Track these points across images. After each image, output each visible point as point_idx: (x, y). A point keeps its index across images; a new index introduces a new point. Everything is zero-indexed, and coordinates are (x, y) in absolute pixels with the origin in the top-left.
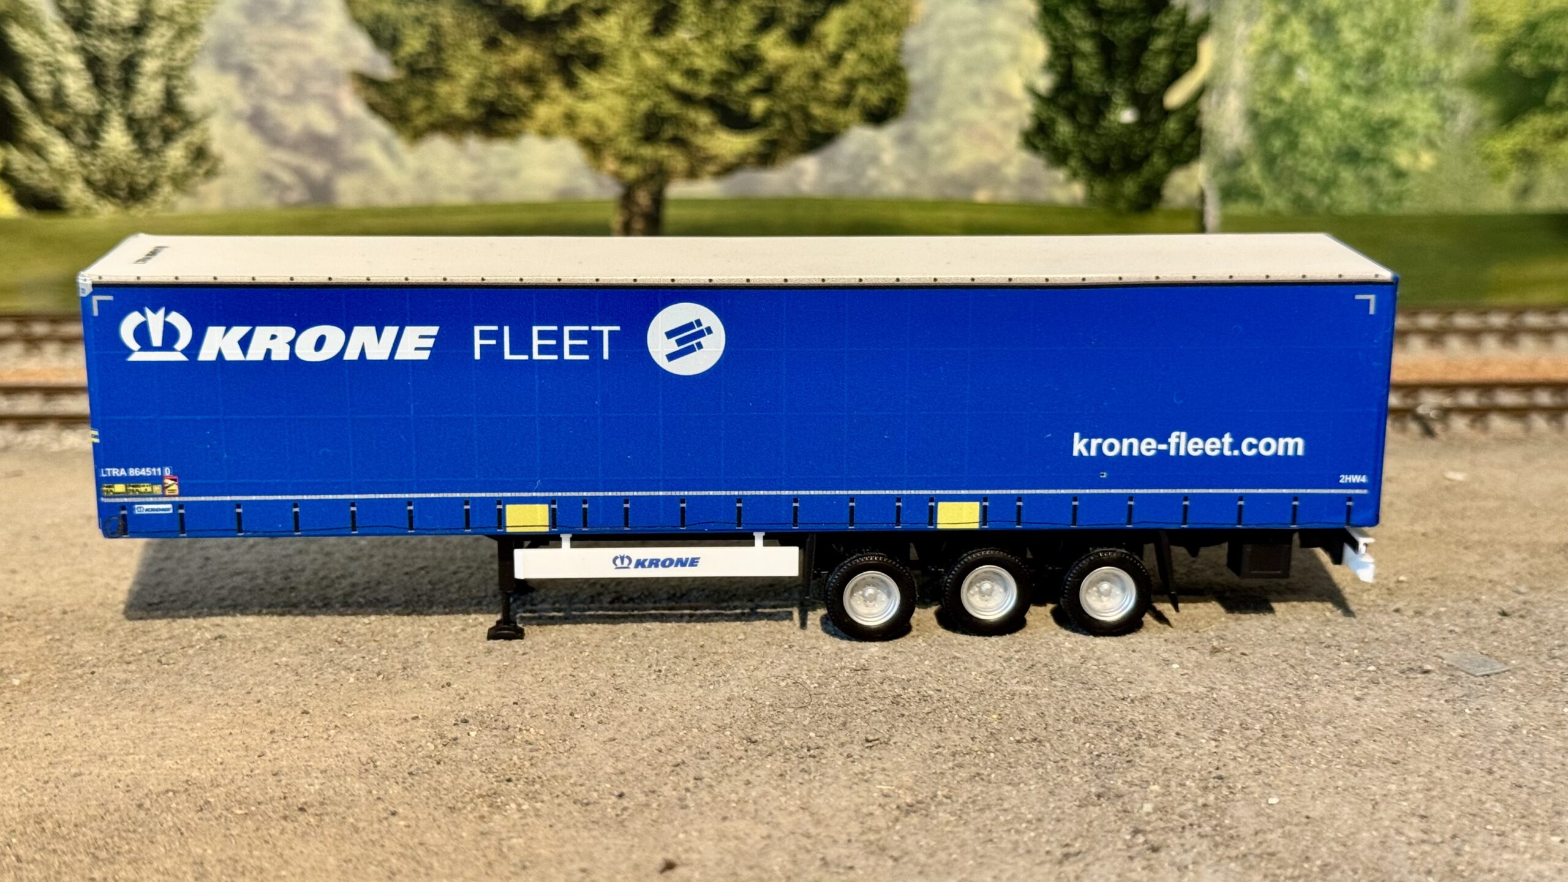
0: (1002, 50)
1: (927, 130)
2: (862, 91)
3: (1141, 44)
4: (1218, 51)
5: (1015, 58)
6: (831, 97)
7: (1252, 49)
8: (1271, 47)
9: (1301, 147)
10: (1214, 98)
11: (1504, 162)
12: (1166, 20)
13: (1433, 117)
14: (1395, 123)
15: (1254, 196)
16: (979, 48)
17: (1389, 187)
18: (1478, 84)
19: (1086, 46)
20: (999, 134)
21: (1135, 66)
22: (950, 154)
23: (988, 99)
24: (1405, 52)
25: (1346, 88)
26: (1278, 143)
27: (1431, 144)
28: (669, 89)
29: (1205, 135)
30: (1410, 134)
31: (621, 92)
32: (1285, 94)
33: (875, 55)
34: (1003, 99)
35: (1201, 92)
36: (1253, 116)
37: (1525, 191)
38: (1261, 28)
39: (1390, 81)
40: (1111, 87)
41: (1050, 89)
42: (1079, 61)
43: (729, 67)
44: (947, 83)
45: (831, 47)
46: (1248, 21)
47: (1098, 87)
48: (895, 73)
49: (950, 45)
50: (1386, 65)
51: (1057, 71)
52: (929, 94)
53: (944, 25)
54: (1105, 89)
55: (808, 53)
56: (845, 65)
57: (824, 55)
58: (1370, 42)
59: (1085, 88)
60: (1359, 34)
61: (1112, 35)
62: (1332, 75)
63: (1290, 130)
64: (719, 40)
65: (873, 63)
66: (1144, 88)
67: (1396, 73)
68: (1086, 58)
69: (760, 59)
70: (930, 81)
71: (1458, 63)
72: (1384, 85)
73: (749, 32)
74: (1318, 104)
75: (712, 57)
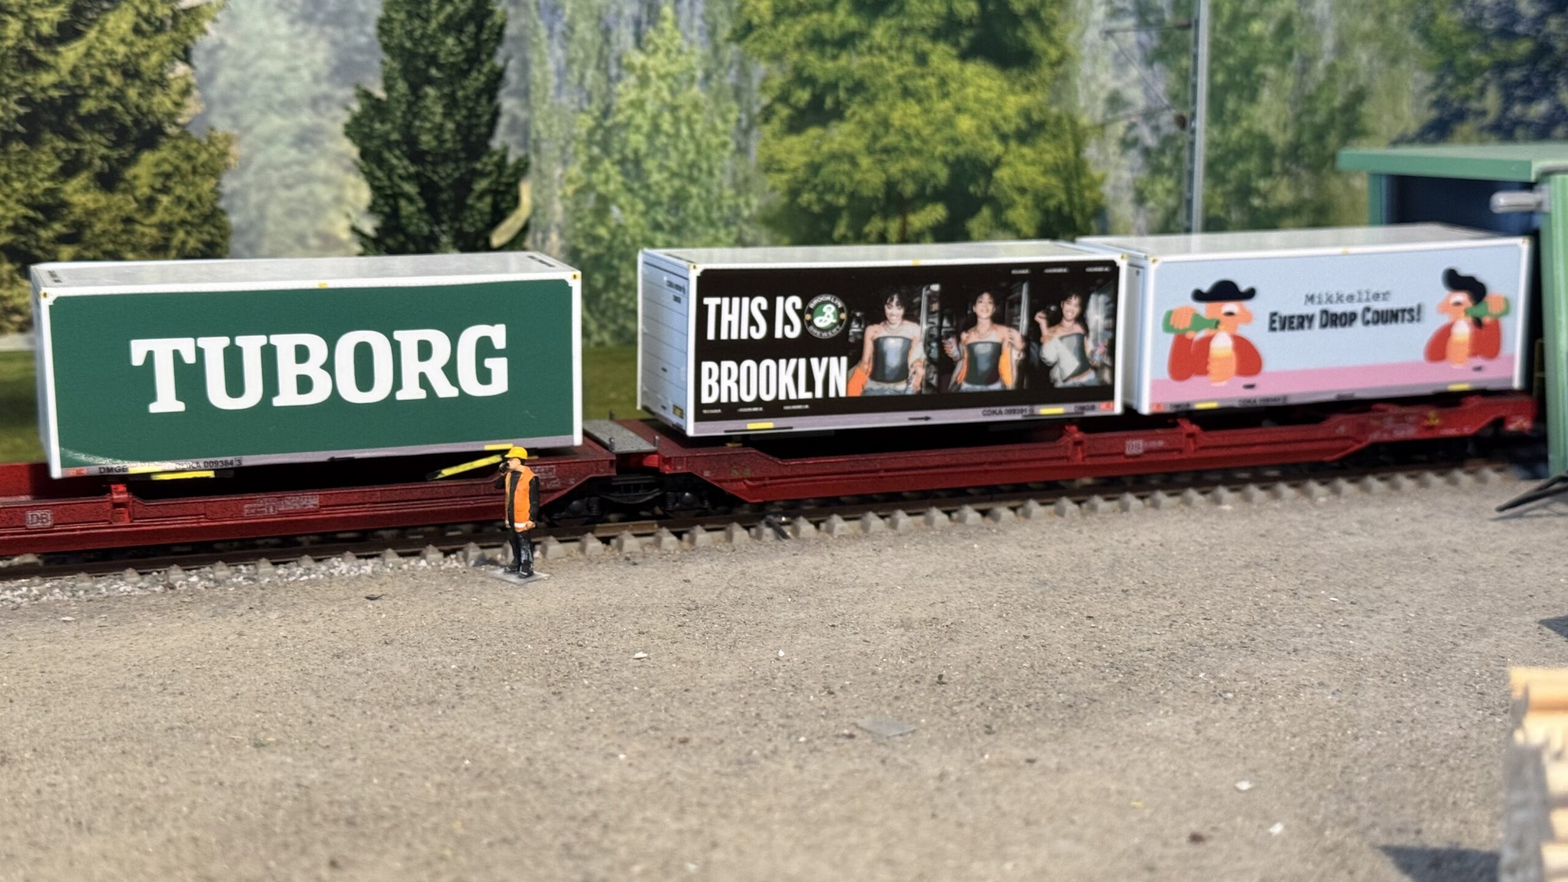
0: (325, 194)
2: (181, 235)
3: (463, 186)
4: (537, 191)
5: (339, 200)
6: (147, 240)
7: (570, 189)
8: (586, 188)
9: (623, 280)
10: (539, 236)
12: (486, 163)
16: (301, 191)
18: (771, 219)
19: (410, 188)
21: (460, 206)
23: (313, 242)
24: (709, 191)
26: (600, 279)
32: (602, 232)
33: (192, 197)
35: (525, 229)
38: (575, 170)
39: (697, 219)
40: (436, 229)
41: (377, 229)
42: (403, 203)
43: (31, 213)
44: (270, 226)
45: (144, 191)
46: (565, 163)
47: (426, 229)
48: (213, 217)
49: (271, 188)
50: (692, 204)
51: (381, 212)
52: (251, 237)
53: (262, 169)
54: (432, 232)
55: (118, 198)
56: (160, 209)
57: (136, 200)
58: (677, 183)
59: (412, 229)
60: (666, 175)
61: (436, 178)
62: (645, 214)
63: (611, 267)
64: (18, 185)
65: (191, 206)
66: (468, 228)
67: (702, 211)
68: (410, 200)
69: (65, 204)
70: (251, 225)
71: (755, 202)
72: (692, 223)
73: (52, 177)
74: (634, 241)
75: (11, 204)
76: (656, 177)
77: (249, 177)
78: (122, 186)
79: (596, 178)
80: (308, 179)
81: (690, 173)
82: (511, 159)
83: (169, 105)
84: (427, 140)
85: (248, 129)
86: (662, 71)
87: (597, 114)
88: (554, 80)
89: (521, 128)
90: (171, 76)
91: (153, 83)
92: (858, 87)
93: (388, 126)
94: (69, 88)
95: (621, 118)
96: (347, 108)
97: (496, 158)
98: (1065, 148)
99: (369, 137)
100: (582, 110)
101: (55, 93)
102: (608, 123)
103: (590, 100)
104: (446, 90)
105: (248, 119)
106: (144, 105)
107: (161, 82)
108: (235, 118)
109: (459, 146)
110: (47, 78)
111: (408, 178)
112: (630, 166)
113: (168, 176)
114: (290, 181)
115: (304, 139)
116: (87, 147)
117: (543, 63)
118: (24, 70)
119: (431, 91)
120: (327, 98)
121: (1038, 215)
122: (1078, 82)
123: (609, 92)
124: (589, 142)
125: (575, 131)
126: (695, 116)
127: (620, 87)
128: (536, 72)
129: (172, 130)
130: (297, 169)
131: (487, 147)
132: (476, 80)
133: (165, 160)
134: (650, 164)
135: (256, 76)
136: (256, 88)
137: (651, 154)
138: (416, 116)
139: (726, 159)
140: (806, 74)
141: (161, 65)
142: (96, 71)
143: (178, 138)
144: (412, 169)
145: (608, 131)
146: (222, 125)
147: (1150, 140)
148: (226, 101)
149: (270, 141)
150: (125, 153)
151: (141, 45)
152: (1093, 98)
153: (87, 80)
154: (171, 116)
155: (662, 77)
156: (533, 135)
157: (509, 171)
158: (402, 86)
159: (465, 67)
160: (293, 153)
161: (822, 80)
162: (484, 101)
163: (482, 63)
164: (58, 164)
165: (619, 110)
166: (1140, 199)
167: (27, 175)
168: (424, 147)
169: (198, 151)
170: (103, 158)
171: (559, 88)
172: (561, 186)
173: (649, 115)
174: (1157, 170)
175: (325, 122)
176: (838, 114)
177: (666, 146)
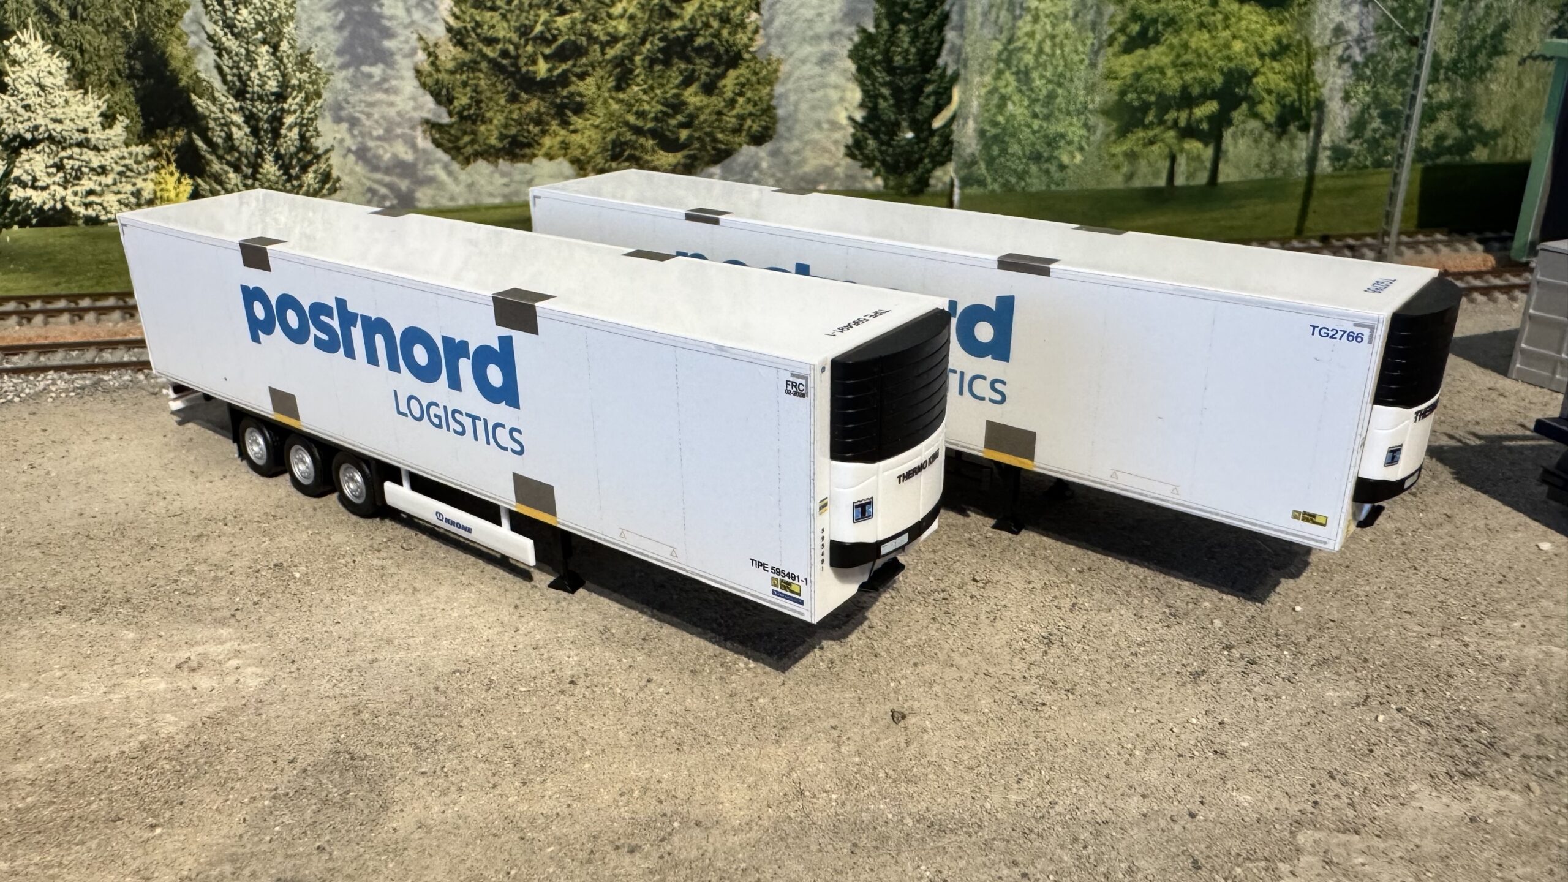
0: (834, 95)
1: (788, 147)
2: (749, 122)
3: (918, 90)
4: (964, 93)
5: (842, 99)
6: (729, 125)
7: (983, 91)
8: (993, 91)
9: (1010, 151)
10: (961, 122)
11: (1121, 158)
12: (933, 75)
13: (1084, 132)
14: (1062, 136)
15: (982, 183)
16: (820, 94)
17: (1057, 175)
18: (1106, 112)
19: (885, 91)
20: (833, 148)
21: (915, 102)
22: (804, 161)
23: (826, 126)
24: (1069, 92)
25: (1035, 116)
26: (995, 150)
27: (1081, 149)
28: (627, 124)
29: (955, 145)
30: (1070, 143)
31: (597, 127)
32: (1001, 119)
33: (756, 98)
34: (835, 125)
35: (953, 118)
36: (982, 133)
37: (1130, 177)
38: (988, 79)
39: (1060, 110)
40: (900, 117)
41: (864, 118)
42: (881, 101)
43: (665, 109)
44: (800, 116)
45: (729, 94)
46: (982, 74)
47: (893, 117)
48: (768, 110)
49: (803, 92)
50: (1058, 101)
51: (867, 107)
52: (790, 123)
53: (799, 78)
54: (896, 119)
55: (714, 99)
56: (737, 106)
57: (724, 100)
58: (1050, 87)
59: (885, 118)
60: (1043, 81)
61: (901, 84)
62: (1029, 106)
63: (1003, 142)
64: (658, 92)
65: (755, 104)
66: (919, 117)
67: (1063, 105)
68: (885, 99)
69: (684, 104)
70: (790, 115)
71: (1098, 99)
72: (1057, 113)
73: (677, 87)
74: (1020, 125)
75: (654, 103)
76: (1038, 83)
77: (790, 85)
78: (717, 91)
79: (1001, 83)
80: (824, 86)
81: (1059, 80)
82: (949, 72)
83: (745, 40)
84: (898, 60)
85: (791, 54)
86: (1047, 12)
87: (1004, 41)
88: (980, 19)
89: (957, 51)
90: (747, 21)
91: (737, 25)
92: (1171, 22)
93: (875, 51)
94: (689, 30)
95: (1019, 44)
96: (851, 39)
97: (939, 71)
98: (1301, 64)
99: (863, 58)
100: (996, 39)
101: (680, 33)
102: (1011, 47)
103: (1001, 32)
104: (913, 26)
105: (792, 48)
106: (731, 41)
107: (742, 25)
108: (784, 47)
109: (917, 63)
110: (676, 24)
111: (884, 84)
112: (1022, 76)
113: (743, 85)
114: (813, 87)
115: (825, 60)
116: (698, 67)
117: (973, 8)
118: (664, 20)
119: (903, 27)
120: (839, 33)
121: (1278, 108)
122: (1316, 17)
123: (1013, 27)
124: (998, 60)
125: (990, 52)
126: (1065, 41)
127: (1020, 23)
128: (969, 14)
129: (747, 56)
130: (818, 79)
131: (934, 63)
132: (932, 20)
133: (742, 75)
134: (1035, 75)
135: (797, 20)
136: (797, 27)
137: (1035, 68)
138: (893, 44)
139: (1082, 71)
140: (1138, 12)
141: (742, 14)
142: (704, 19)
143: (751, 60)
144: (888, 79)
145: (1011, 53)
146: (776, 52)
147: (1359, 58)
148: (779, 37)
149: (804, 61)
150: (719, 71)
151: (731, 1)
152: (1324, 28)
153: (699, 25)
154: (747, 47)
155: (1047, 16)
156: (963, 56)
157: (947, 79)
158: (885, 25)
159: (925, 10)
160: (817, 70)
161: (1148, 17)
162: (935, 34)
163: (936, 8)
164: (681, 78)
165: (1019, 39)
166: (1346, 98)
167: (663, 85)
168: (895, 64)
169: (762, 69)
170: (707, 74)
171: (982, 25)
172: (978, 89)
173: (1037, 41)
174: (1360, 78)
175: (837, 49)
176: (1156, 40)
177: (1046, 61)
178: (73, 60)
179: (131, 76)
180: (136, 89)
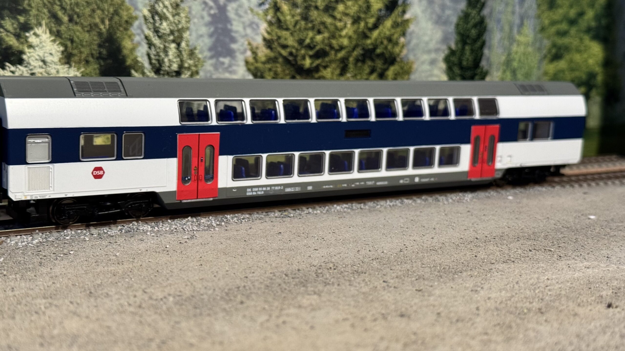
8: (502, 79)
12: (479, 71)
38: (500, 73)
76: (519, 76)
77: (417, 74)
78: (385, 78)
79: (505, 76)
80: (432, 76)
81: (526, 75)
82: (484, 70)
83: (398, 51)
85: (418, 59)
87: (506, 55)
88: (497, 45)
90: (400, 41)
91: (394, 44)
92: (566, 49)
93: (455, 59)
94: (374, 45)
95: (512, 57)
96: (444, 52)
97: (481, 68)
99: (450, 62)
100: (503, 54)
101: (370, 47)
102: (509, 58)
103: (505, 51)
104: (471, 47)
105: (418, 56)
106: (391, 50)
107: (397, 44)
108: (415, 55)
109: (472, 65)
110: (369, 42)
111: (459, 76)
112: (513, 73)
113: (396, 75)
114: (427, 76)
115: (433, 62)
116: (377, 64)
118: (363, 39)
119: (467, 47)
120: (439, 49)
123: (510, 49)
124: (504, 65)
125: (500, 61)
126: (529, 57)
127: (512, 47)
128: (492, 42)
129: (398, 59)
130: (429, 72)
131: (479, 65)
132: (479, 44)
133: (396, 69)
134: (518, 72)
135: (421, 42)
136: (421, 45)
137: (518, 69)
138: (462, 55)
139: (535, 71)
140: (555, 44)
141: (397, 38)
142: (381, 40)
143: (400, 62)
144: (460, 73)
145: (509, 61)
146: (411, 57)
149: (423, 63)
150: (386, 67)
151: (393, 31)
153: (378, 43)
154: (398, 55)
156: (490, 62)
157: (483, 74)
158: (460, 46)
159: (476, 40)
160: (429, 67)
161: (558, 46)
162: (480, 51)
163: (480, 38)
164: (369, 70)
165: (512, 54)
168: (464, 65)
169: (404, 66)
170: (381, 69)
172: (495, 78)
173: (519, 56)
175: (438, 57)
176: (561, 57)
177: (521, 66)
178: (66, 46)
179: (100, 57)
180: (101, 66)
